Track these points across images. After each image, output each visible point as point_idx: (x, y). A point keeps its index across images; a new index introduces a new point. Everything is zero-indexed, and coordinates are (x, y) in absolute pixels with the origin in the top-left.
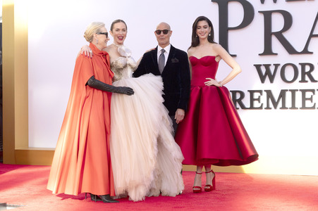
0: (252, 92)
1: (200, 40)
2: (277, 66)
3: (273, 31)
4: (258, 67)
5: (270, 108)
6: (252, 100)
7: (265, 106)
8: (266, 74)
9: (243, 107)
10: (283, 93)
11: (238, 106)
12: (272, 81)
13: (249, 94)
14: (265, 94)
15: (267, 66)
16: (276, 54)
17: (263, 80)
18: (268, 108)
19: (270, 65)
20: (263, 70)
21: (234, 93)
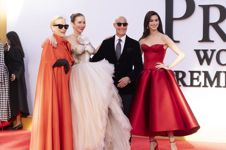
0: (192, 73)
1: (151, 31)
2: (213, 51)
3: (210, 22)
4: (197, 52)
5: (207, 87)
6: (192, 79)
7: (203, 84)
8: (204, 57)
9: (185, 85)
10: (218, 75)
11: (180, 84)
12: (209, 63)
13: (189, 73)
14: (203, 74)
15: (205, 51)
16: (213, 41)
17: (201, 62)
18: (205, 86)
19: (207, 50)
20: (202, 54)
21: (177, 72)
